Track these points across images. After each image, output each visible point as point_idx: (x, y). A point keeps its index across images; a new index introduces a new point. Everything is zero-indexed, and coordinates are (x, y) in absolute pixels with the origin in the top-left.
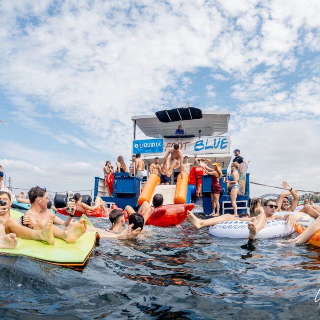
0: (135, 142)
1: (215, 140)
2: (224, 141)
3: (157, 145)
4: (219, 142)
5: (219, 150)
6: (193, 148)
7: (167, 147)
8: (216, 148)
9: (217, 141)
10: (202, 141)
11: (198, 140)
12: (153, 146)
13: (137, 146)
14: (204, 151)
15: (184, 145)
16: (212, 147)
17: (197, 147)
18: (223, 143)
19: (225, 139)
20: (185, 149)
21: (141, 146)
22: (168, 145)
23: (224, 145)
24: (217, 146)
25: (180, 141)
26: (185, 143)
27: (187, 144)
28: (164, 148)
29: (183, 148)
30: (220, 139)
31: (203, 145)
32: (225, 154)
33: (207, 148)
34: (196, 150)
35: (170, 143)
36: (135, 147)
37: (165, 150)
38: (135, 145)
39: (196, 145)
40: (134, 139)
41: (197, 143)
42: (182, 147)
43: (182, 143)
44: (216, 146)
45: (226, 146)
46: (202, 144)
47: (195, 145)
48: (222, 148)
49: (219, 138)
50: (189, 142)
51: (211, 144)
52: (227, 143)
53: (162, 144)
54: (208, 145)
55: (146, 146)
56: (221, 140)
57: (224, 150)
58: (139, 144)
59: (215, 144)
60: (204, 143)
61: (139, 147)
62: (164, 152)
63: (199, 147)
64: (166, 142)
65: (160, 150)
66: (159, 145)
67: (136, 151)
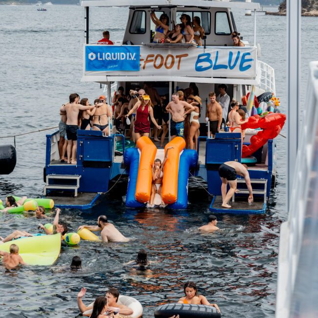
0: (89, 50)
1: (231, 54)
2: (247, 57)
3: (130, 57)
4: (237, 59)
5: (236, 72)
6: (192, 66)
7: (147, 61)
8: (231, 68)
9: (234, 56)
10: (209, 55)
11: (202, 53)
12: (121, 59)
14: (212, 72)
15: (177, 60)
16: (225, 67)
17: (199, 65)
18: (243, 61)
19: (249, 54)
20: (178, 68)
21: (101, 57)
22: (149, 59)
23: (245, 64)
24: (235, 65)
25: (170, 53)
26: (180, 57)
27: (182, 58)
28: (142, 63)
29: (176, 65)
30: (239, 52)
31: (210, 61)
32: (246, 80)
33: (217, 67)
34: (199, 69)
35: (152, 56)
36: (90, 57)
37: (144, 68)
38: (90, 55)
39: (199, 61)
40: (87, 43)
41: (199, 56)
42: (173, 63)
43: (175, 55)
44: (232, 64)
45: (249, 66)
46: (208, 60)
47: (196, 60)
48: (242, 69)
49: (237, 51)
50: (186, 55)
51: (223, 60)
52: (251, 60)
53: (138, 56)
54: (219, 62)
55: (110, 58)
56: (241, 55)
57: (245, 73)
58: (96, 53)
59: (230, 61)
60: (213, 58)
61: (97, 58)
62: (142, 71)
63: (205, 64)
64: (144, 54)
65: (135, 66)
66: (133, 59)
67: (91, 66)
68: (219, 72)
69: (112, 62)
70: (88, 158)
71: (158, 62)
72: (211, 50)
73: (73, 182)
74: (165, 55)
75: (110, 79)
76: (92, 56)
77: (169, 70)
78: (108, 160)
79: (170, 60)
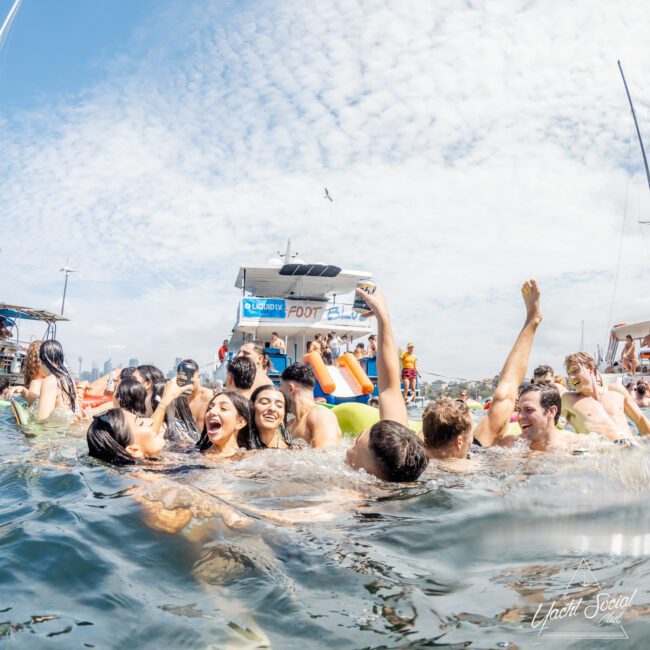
0: (245, 301)
3: (277, 308)
6: (326, 316)
7: (291, 312)
8: (354, 318)
10: (337, 308)
11: (332, 306)
12: (271, 309)
13: (248, 306)
14: (339, 321)
15: (313, 311)
16: (349, 318)
17: (331, 315)
20: (314, 317)
21: (255, 307)
22: (293, 309)
24: (356, 317)
25: (308, 305)
26: (316, 309)
27: (318, 310)
28: (287, 312)
29: (313, 315)
32: (364, 328)
33: (343, 317)
34: (330, 319)
35: (295, 307)
37: (288, 316)
38: (246, 305)
39: (330, 313)
40: (244, 296)
41: (330, 309)
42: (311, 313)
43: (311, 307)
44: (354, 316)
46: (337, 312)
47: (328, 312)
48: (361, 319)
50: (321, 308)
53: (284, 307)
54: (345, 314)
57: (363, 323)
58: (251, 303)
59: (352, 314)
60: (340, 310)
61: (252, 308)
62: (287, 319)
63: (333, 315)
64: (288, 305)
65: (282, 314)
66: (280, 308)
67: (248, 314)
68: (345, 322)
69: (264, 311)
71: (299, 313)
74: (304, 307)
77: (309, 319)
79: (308, 311)
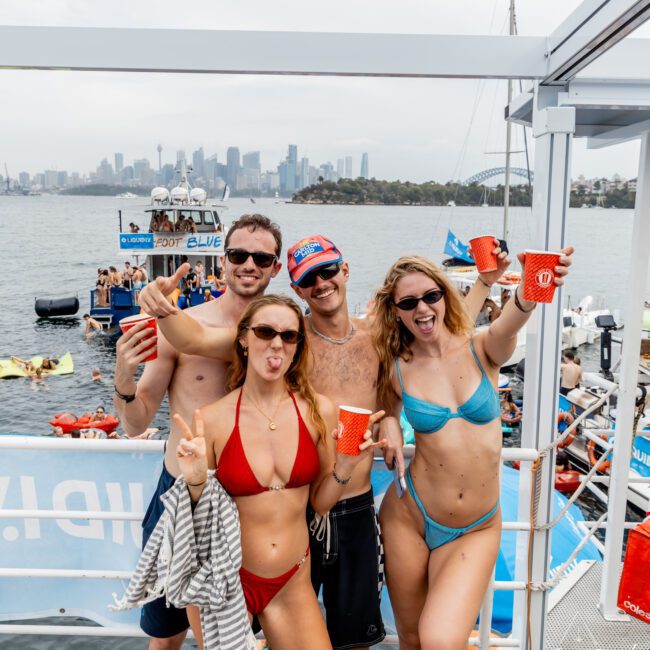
0: (122, 236)
1: (209, 237)
2: (218, 240)
3: (147, 240)
4: (212, 240)
5: (212, 248)
6: (186, 244)
8: (209, 246)
9: (210, 239)
10: (195, 238)
12: (142, 241)
14: (197, 248)
15: (176, 242)
16: (205, 245)
17: (190, 244)
18: (216, 241)
20: (177, 246)
21: (130, 240)
22: (159, 241)
24: (211, 244)
25: (172, 238)
27: (179, 241)
28: (155, 244)
29: (175, 245)
30: (213, 237)
33: (200, 246)
34: (189, 247)
35: (162, 239)
36: (122, 241)
37: (156, 246)
38: (123, 238)
39: (189, 242)
40: (121, 232)
41: (189, 239)
42: (174, 243)
43: (175, 239)
44: (209, 244)
45: (220, 245)
46: (195, 241)
47: (187, 241)
48: (215, 246)
49: (212, 235)
50: (182, 239)
51: (204, 241)
52: (220, 241)
53: (152, 240)
54: (201, 243)
55: (135, 241)
57: (217, 249)
58: (126, 238)
59: (208, 242)
60: (197, 240)
61: (127, 241)
62: (155, 249)
63: (192, 244)
64: (156, 238)
65: (150, 245)
66: (149, 241)
67: (123, 246)
68: (202, 248)
69: (136, 243)
70: (117, 304)
71: (165, 243)
72: (196, 235)
73: (108, 319)
74: (169, 239)
75: (136, 254)
76: (124, 240)
77: (171, 248)
78: (129, 305)
79: (172, 242)
